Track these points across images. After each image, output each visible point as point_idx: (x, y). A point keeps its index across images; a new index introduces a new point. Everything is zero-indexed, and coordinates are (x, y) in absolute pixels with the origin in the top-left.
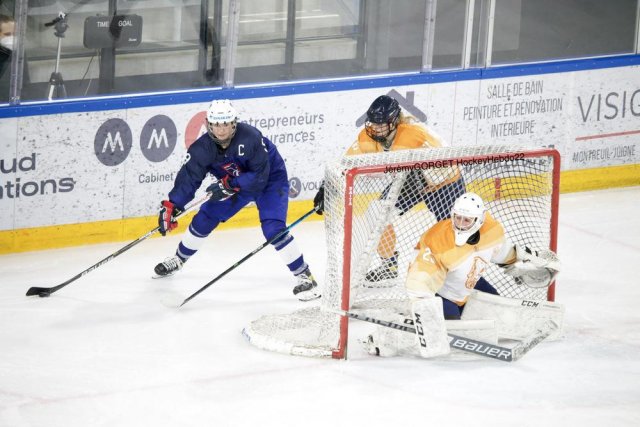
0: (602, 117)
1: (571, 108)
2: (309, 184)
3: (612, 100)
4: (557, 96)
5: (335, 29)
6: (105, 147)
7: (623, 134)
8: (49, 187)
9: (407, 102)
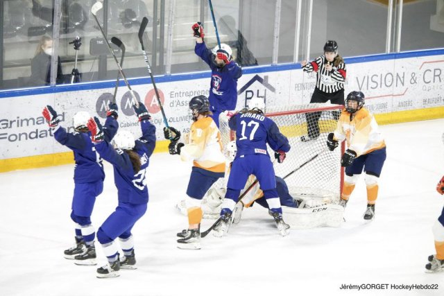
0: (369, 88)
1: (353, 83)
3: (374, 78)
6: (102, 108)
7: (380, 97)
9: (264, 82)
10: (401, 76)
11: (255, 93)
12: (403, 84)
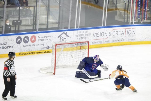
0: (97, 37)
1: (92, 35)
2: (50, 47)
3: (98, 34)
4: (90, 33)
5: (55, 22)
6: (18, 41)
7: (100, 39)
8: (9, 47)
9: (66, 34)
10: (106, 33)
11: (63, 37)
12: (107, 36)
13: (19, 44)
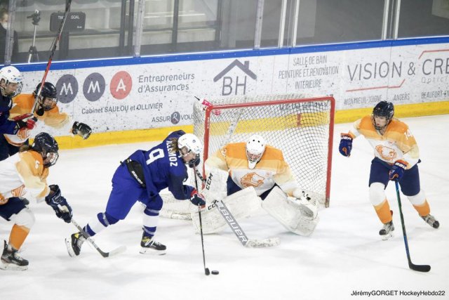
0: (362, 78)
1: (343, 72)
2: (185, 116)
4: (336, 65)
6: (62, 91)
7: (374, 88)
9: (245, 68)
10: (398, 65)
11: (234, 80)
12: (400, 75)
13: (68, 102)
